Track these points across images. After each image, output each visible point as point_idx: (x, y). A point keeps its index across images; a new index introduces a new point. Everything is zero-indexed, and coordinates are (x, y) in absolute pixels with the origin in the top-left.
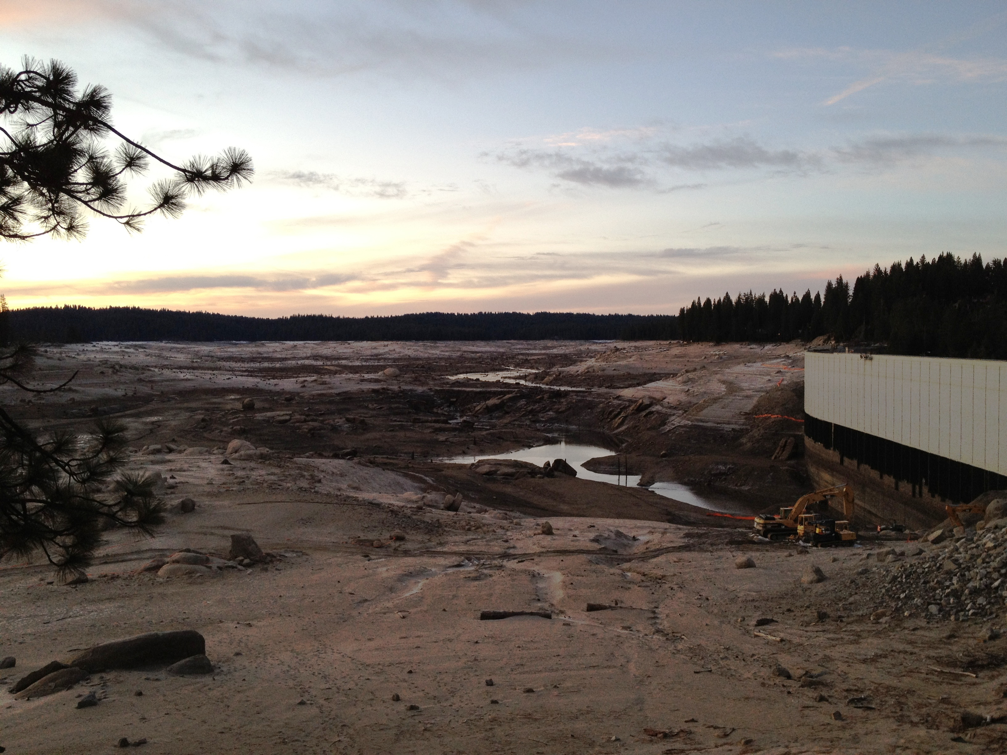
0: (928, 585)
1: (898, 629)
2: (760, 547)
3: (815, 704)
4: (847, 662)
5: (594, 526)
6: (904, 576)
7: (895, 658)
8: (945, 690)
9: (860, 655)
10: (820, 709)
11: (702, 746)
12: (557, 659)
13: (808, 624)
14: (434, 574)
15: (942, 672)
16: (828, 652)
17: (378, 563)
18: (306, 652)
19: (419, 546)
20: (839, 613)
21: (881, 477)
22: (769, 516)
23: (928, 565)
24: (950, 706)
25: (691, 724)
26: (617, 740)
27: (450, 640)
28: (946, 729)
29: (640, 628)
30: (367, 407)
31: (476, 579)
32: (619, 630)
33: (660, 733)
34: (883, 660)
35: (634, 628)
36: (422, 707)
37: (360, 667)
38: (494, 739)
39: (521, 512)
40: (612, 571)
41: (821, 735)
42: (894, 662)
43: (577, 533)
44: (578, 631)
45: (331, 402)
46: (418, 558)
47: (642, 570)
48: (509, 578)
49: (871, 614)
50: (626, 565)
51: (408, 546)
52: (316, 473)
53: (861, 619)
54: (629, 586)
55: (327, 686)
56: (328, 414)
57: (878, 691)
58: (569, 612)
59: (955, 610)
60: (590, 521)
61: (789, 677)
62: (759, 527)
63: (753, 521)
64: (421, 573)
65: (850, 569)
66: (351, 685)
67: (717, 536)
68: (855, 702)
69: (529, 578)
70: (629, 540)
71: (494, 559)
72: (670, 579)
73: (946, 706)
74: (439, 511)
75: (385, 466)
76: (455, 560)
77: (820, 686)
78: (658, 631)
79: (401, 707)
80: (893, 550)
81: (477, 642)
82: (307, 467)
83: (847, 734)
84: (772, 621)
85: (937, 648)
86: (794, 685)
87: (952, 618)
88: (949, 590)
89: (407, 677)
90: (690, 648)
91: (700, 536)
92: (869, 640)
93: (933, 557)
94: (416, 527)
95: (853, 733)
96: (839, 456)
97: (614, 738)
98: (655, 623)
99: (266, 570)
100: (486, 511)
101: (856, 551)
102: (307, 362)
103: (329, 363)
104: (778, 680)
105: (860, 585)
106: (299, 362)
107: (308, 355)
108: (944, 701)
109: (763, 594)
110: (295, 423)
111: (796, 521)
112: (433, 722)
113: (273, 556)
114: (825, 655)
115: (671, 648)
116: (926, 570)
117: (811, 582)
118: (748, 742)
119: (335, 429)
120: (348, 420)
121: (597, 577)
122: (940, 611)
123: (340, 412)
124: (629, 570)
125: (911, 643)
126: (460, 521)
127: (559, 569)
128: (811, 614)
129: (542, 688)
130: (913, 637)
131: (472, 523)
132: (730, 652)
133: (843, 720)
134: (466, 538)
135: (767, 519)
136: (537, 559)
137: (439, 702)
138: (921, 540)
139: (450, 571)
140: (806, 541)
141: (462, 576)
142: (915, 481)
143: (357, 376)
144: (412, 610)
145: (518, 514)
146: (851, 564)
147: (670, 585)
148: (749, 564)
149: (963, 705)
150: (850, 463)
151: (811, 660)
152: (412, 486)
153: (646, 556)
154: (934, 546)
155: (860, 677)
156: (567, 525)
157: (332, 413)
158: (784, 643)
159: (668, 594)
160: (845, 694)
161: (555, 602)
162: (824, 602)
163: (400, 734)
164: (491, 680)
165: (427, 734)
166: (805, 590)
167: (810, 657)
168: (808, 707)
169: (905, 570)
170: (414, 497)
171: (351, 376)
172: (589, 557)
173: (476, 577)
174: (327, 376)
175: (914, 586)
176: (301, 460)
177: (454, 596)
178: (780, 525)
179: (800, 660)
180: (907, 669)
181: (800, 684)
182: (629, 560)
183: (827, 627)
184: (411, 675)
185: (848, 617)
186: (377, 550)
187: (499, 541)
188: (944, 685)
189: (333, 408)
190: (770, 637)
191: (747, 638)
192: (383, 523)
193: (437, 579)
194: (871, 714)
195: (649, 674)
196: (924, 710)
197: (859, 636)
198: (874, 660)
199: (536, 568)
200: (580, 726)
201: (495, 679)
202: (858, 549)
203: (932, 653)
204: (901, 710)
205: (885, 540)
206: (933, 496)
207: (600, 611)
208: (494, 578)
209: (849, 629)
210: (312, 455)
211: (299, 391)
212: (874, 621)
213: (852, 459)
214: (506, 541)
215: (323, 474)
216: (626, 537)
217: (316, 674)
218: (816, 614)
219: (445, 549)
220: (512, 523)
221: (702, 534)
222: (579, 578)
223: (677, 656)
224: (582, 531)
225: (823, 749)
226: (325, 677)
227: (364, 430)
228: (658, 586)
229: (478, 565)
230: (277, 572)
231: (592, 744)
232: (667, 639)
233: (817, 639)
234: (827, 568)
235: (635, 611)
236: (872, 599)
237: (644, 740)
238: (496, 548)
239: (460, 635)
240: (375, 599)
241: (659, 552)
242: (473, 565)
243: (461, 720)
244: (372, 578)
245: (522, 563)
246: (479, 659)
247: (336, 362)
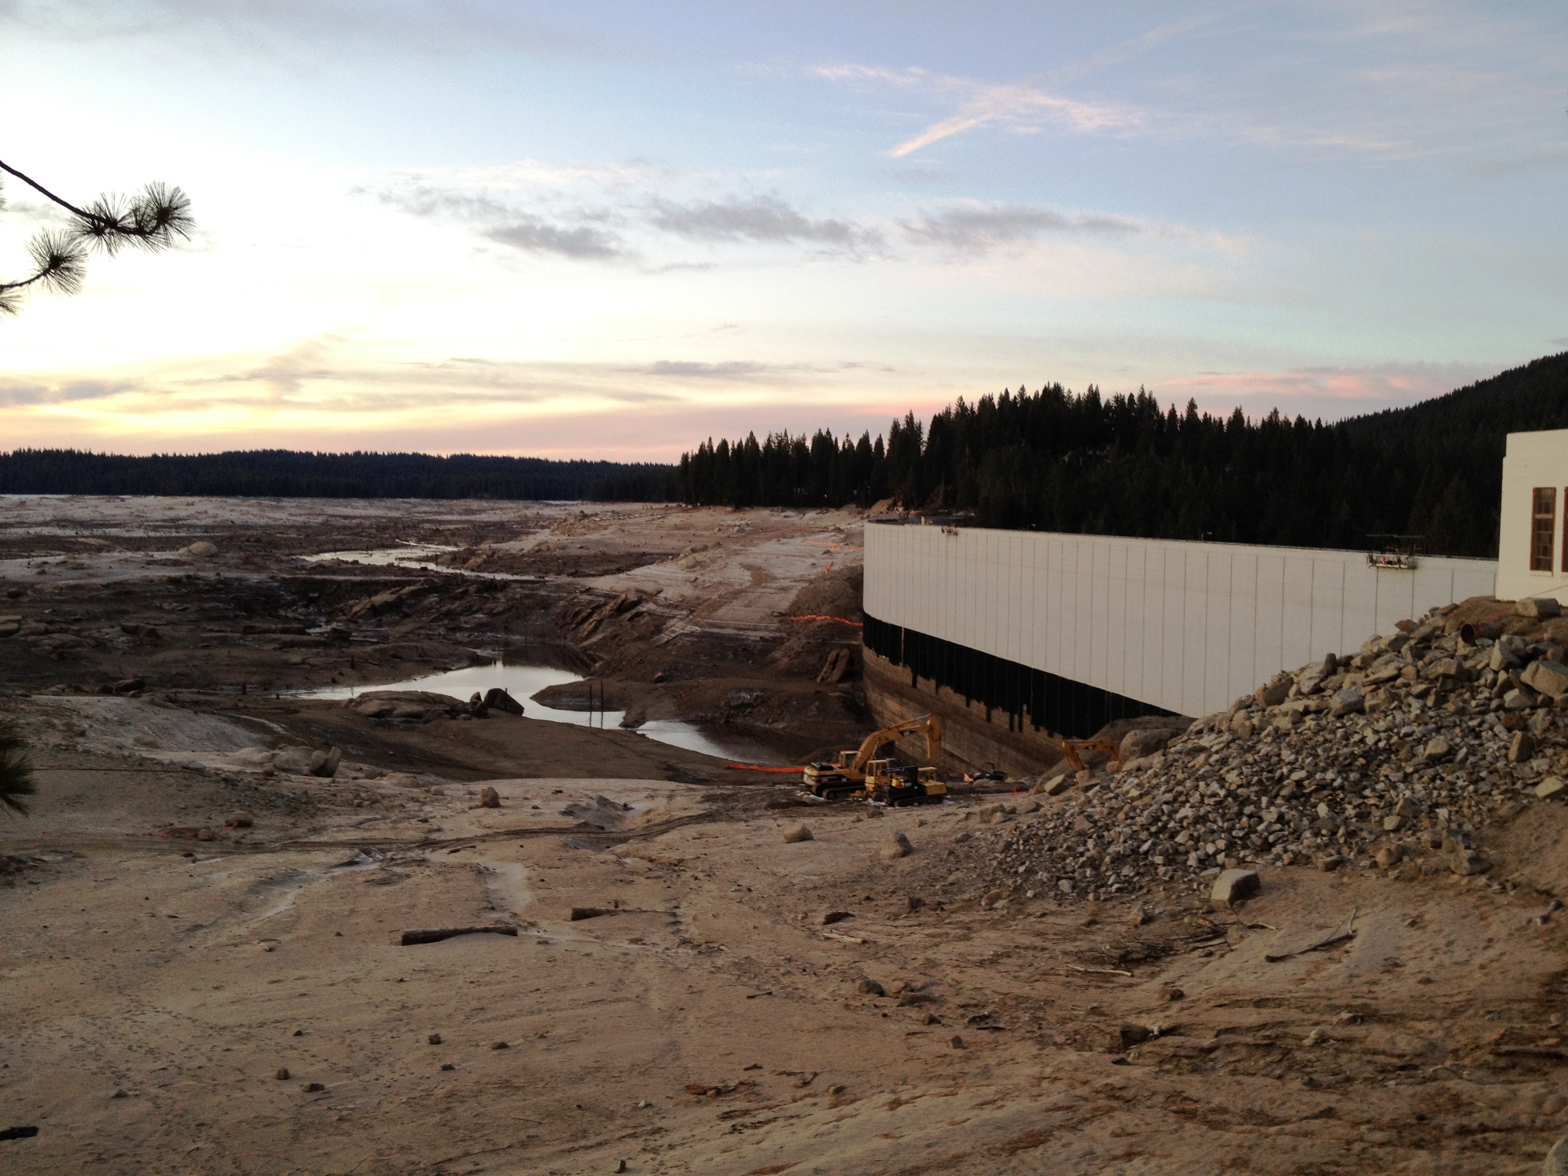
0: (1055, 853)
1: (1021, 917)
2: (814, 810)
3: (924, 1028)
4: (957, 966)
5: (561, 792)
6: (1021, 842)
7: (1021, 957)
8: (1093, 996)
9: (974, 955)
10: (931, 1035)
11: (776, 1103)
12: (538, 994)
13: (896, 917)
14: (310, 880)
15: (1086, 972)
16: (930, 954)
17: (211, 865)
18: (108, 1014)
19: (281, 834)
20: (938, 899)
21: (968, 705)
22: (824, 764)
23: (1052, 824)
24: (1103, 1018)
25: (751, 1072)
26: (648, 1105)
27: (356, 980)
28: (1101, 1049)
29: (656, 939)
30: (160, 609)
31: (384, 882)
32: (626, 945)
33: (711, 1089)
34: (1005, 960)
35: (646, 940)
36: (329, 1086)
37: (210, 1032)
38: (457, 1123)
39: (437, 775)
40: (603, 856)
41: (940, 1070)
42: (1020, 962)
43: (537, 802)
44: (563, 950)
45: (92, 600)
46: (280, 854)
47: (646, 853)
48: (440, 878)
49: (981, 897)
50: (620, 848)
51: (259, 836)
52: (75, 720)
53: (969, 905)
54: (631, 878)
55: (159, 1065)
56: (88, 620)
57: (1005, 1004)
58: (544, 924)
59: (1093, 887)
60: (552, 783)
61: (882, 993)
62: (811, 782)
63: (803, 773)
64: (289, 877)
65: (945, 836)
66: (201, 1061)
67: (752, 797)
68: (978, 1021)
69: (472, 875)
70: (617, 809)
71: (409, 849)
72: (690, 865)
73: (1097, 1018)
74: (302, 778)
75: (197, 706)
76: (344, 854)
77: (927, 1003)
78: (684, 942)
79: (293, 1088)
80: (1002, 806)
81: (402, 980)
82: (60, 711)
83: (972, 1068)
84: (847, 915)
85: (1075, 940)
86: (890, 1004)
87: (1091, 896)
88: (1084, 859)
89: (295, 1041)
90: (735, 963)
91: (725, 798)
92: (984, 934)
93: (1058, 814)
94: (270, 805)
95: (980, 1064)
96: (911, 675)
97: (642, 1104)
98: (678, 931)
99: (11, 885)
100: (382, 775)
101: (947, 810)
102: (46, 531)
103: (86, 533)
104: (868, 999)
105: (962, 856)
106: (32, 531)
107: (48, 519)
108: (1094, 1011)
109: (829, 878)
110: (26, 635)
111: (862, 770)
112: (351, 1106)
113: (20, 861)
114: (927, 959)
115: (708, 965)
116: (1051, 831)
117: (894, 857)
118: (839, 1090)
119: (101, 645)
120: (126, 630)
121: (581, 867)
122: (1074, 887)
123: (109, 616)
124: (627, 855)
125: (1039, 934)
126: (341, 792)
127: (518, 860)
128: (900, 902)
129: (521, 1041)
130: (1042, 926)
131: (363, 795)
132: (793, 964)
133: (965, 1048)
134: (355, 819)
135: (822, 768)
136: (480, 846)
137: (356, 1075)
138: (1032, 791)
139: (339, 872)
140: (878, 799)
141: (361, 879)
142: (1013, 709)
143: (140, 555)
144: (284, 938)
145: (432, 778)
146: (945, 828)
147: (691, 873)
148: (804, 836)
149: (1118, 1014)
150: (926, 685)
151: (909, 967)
152: (250, 739)
153: (649, 833)
154: (1054, 799)
155: (978, 986)
156: (518, 792)
157: (96, 618)
158: (867, 945)
159: (692, 886)
160: (961, 1011)
161: (517, 910)
162: (915, 885)
163: (300, 1130)
164: (437, 1035)
165: (346, 1126)
166: (886, 868)
167: (905, 963)
168: (914, 1034)
169: (1022, 833)
170: (257, 757)
171: (129, 554)
172: (563, 838)
173: (384, 879)
174: (85, 555)
175: (1036, 855)
176: (45, 698)
177: (352, 911)
178: (840, 776)
179: (893, 968)
180: (1039, 971)
181: (899, 1001)
182: (624, 840)
183: (923, 919)
184: (299, 1038)
185: (951, 903)
186: (206, 844)
187: (413, 821)
188: (1092, 990)
189: (98, 609)
190: (847, 939)
191: (815, 941)
192: (212, 800)
193: (321, 886)
194: (1002, 1037)
195: (681, 1005)
196: (1070, 1026)
197: (969, 929)
198: (994, 961)
199: (477, 859)
200: (588, 1091)
201: (443, 1033)
202: (949, 807)
203: (1069, 947)
204: (1040, 1028)
205: (983, 792)
206: (1037, 729)
207: (592, 919)
208: (413, 879)
209: (955, 920)
210: (63, 690)
211: (32, 580)
212: (988, 907)
213: (929, 679)
214: (425, 821)
215: (89, 721)
216: (613, 805)
217: (135, 1048)
218: (907, 901)
219: (323, 839)
220: (428, 791)
221: (729, 796)
222: (553, 871)
223: (719, 975)
224: (547, 800)
225: (945, 1091)
226: (151, 1051)
227: (156, 646)
228: (675, 875)
229: (382, 861)
230: (32, 886)
231: (611, 1116)
232: (700, 953)
233: (913, 936)
234: (914, 836)
235: (645, 915)
236: (979, 875)
237: (688, 1102)
238: (411, 832)
239: (370, 972)
240: (215, 923)
241: (669, 825)
242: (375, 861)
243: (397, 1100)
244: (204, 889)
245: (457, 854)
246: (410, 1005)
247: (99, 532)
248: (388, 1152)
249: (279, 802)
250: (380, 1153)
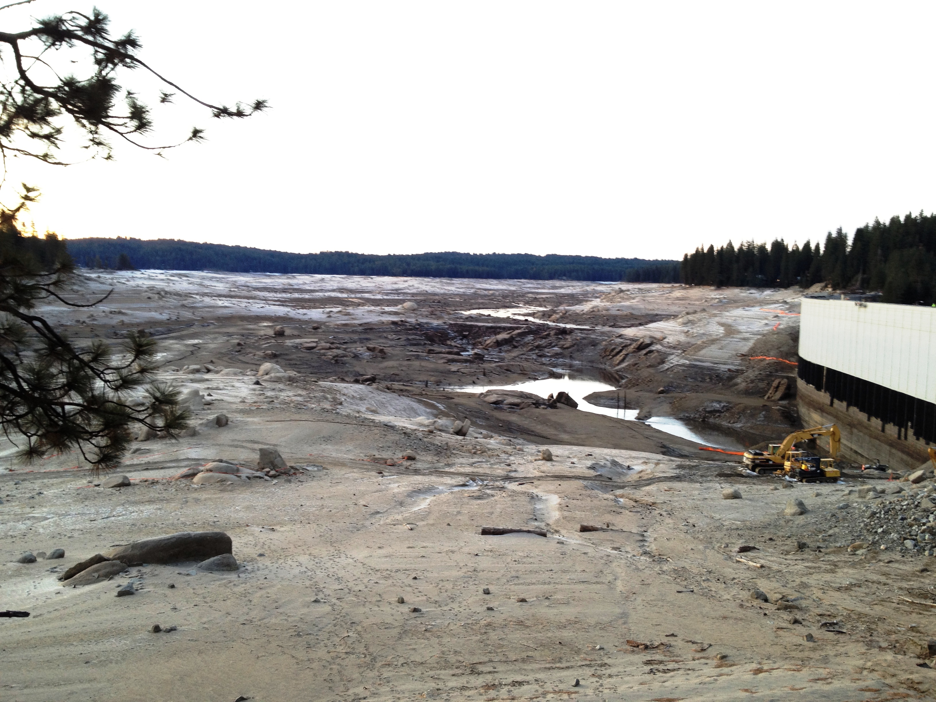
0: (905, 521)
1: (874, 561)
2: (747, 480)
3: (790, 626)
4: (823, 589)
5: (591, 455)
6: (883, 512)
7: (868, 588)
8: (914, 619)
9: (835, 583)
10: (794, 631)
11: (679, 658)
12: (551, 573)
13: (788, 553)
14: (440, 493)
15: (913, 603)
16: (805, 579)
17: (391, 479)
18: (322, 556)
19: (429, 466)
20: (818, 544)
21: (869, 420)
22: (758, 451)
23: (906, 503)
24: (918, 634)
25: (670, 638)
26: (601, 649)
27: (453, 552)
28: (912, 655)
29: (629, 549)
30: (386, 338)
31: (479, 498)
32: (609, 550)
33: (642, 645)
34: (857, 589)
35: (622, 549)
36: (424, 610)
37: (370, 571)
38: (488, 642)
39: (524, 439)
40: (606, 496)
41: (793, 654)
42: (867, 591)
43: (575, 460)
44: (571, 549)
45: (353, 332)
46: (427, 477)
47: (634, 497)
48: (510, 499)
49: (848, 546)
50: (619, 492)
51: (419, 465)
52: (338, 396)
53: (839, 550)
54: (621, 510)
55: (340, 587)
56: (351, 342)
57: (850, 617)
58: (563, 532)
59: (929, 546)
60: (587, 450)
61: (766, 600)
62: (747, 462)
63: (743, 456)
64: (429, 490)
65: (832, 504)
66: (361, 587)
67: (708, 469)
68: (827, 626)
69: (528, 499)
70: (623, 468)
71: (497, 481)
72: (659, 506)
73: (914, 634)
74: (449, 436)
75: (401, 392)
76: (461, 480)
77: (796, 610)
78: (645, 553)
79: (405, 609)
80: (874, 488)
81: (477, 555)
82: (330, 390)
83: (816, 655)
84: (754, 548)
85: (910, 580)
86: (770, 608)
87: (927, 553)
88: (925, 527)
89: (412, 582)
90: (675, 570)
91: (691, 468)
92: (845, 570)
93: (912, 496)
94: (427, 449)
95: (823, 654)
96: (830, 398)
97: (598, 647)
98: (643, 546)
99: (290, 481)
100: (492, 437)
101: (838, 487)
102: (333, 294)
103: (353, 296)
104: (757, 603)
105: (840, 518)
106: (327, 294)
107: (335, 288)
108: (912, 629)
109: (748, 524)
110: (320, 350)
111: (783, 457)
112: (433, 624)
113: (296, 469)
114: (802, 582)
115: (657, 569)
116: (905, 507)
117: (794, 515)
118: (724, 657)
119: (356, 357)
120: (369, 349)
121: (592, 501)
122: (915, 546)
123: (361, 341)
124: (622, 496)
125: (884, 574)
126: (467, 445)
127: (556, 493)
128: (792, 544)
129: (535, 599)
130: (888, 569)
131: (478, 447)
132: (712, 575)
133: (815, 642)
134: (471, 460)
135: (756, 454)
136: (536, 482)
137: (440, 606)
138: (902, 479)
139: (456, 489)
140: (792, 476)
141: (466, 495)
142: (901, 424)
143: (378, 308)
144: (420, 523)
145: (521, 441)
146: (834, 499)
147: (659, 512)
148: (736, 496)
149: (930, 633)
150: (840, 405)
151: (789, 586)
152: (425, 411)
153: (638, 485)
154: (914, 486)
155: (834, 603)
156: (566, 453)
157: (355, 342)
158: (763, 569)
159: (658, 519)
160: (819, 618)
161: (551, 522)
162: (805, 534)
163: (404, 633)
164: (488, 589)
165: (428, 634)
166: (788, 521)
167: (787, 583)
168: (782, 628)
169: (884, 507)
170: (426, 422)
171: (373, 308)
172: (585, 483)
173: (479, 496)
174: (351, 308)
175: (892, 522)
176: (325, 384)
177: (459, 513)
178: (768, 460)
179: (777, 585)
180: (879, 598)
181: (776, 607)
182: (623, 487)
183: (805, 556)
184: (415, 581)
185: (827, 548)
186: (390, 467)
187: (502, 465)
188: (914, 615)
189: (356, 337)
190: (751, 563)
191: (730, 563)
192: (396, 443)
193: (445, 496)
194: (841, 638)
195: (634, 591)
196: (893, 637)
197: (836, 565)
198: (848, 589)
199: (535, 491)
200: (567, 634)
201: (492, 588)
202: (842, 486)
203: (905, 585)
204: (871, 636)
205: (868, 478)
206: (918, 439)
207: (592, 532)
208: (495, 498)
209: (827, 559)
210: (335, 379)
211: (324, 320)
212: (852, 553)
213: (842, 401)
214: (509, 465)
215: (345, 397)
216: (621, 466)
217: (331, 576)
218: (796, 544)
219: (452, 470)
220: (515, 448)
221: (693, 466)
222: (575, 501)
223: (662, 576)
224: (580, 459)
225: (794, 667)
226: (338, 579)
227: (383, 358)
228: (648, 511)
229: (481, 486)
230: (300, 483)
231: (578, 652)
232: (654, 560)
233: (796, 567)
234: (809, 503)
235: (624, 534)
236: (850, 532)
237: (626, 650)
238: (499, 471)
239: (462, 548)
240: (387, 511)
241: (651, 481)
242: (477, 486)
243: (458, 624)
244: (384, 492)
245: (522, 486)
246: (478, 570)
247: (359, 295)
248: (448, 653)
249: (432, 448)
250: (443, 653)
